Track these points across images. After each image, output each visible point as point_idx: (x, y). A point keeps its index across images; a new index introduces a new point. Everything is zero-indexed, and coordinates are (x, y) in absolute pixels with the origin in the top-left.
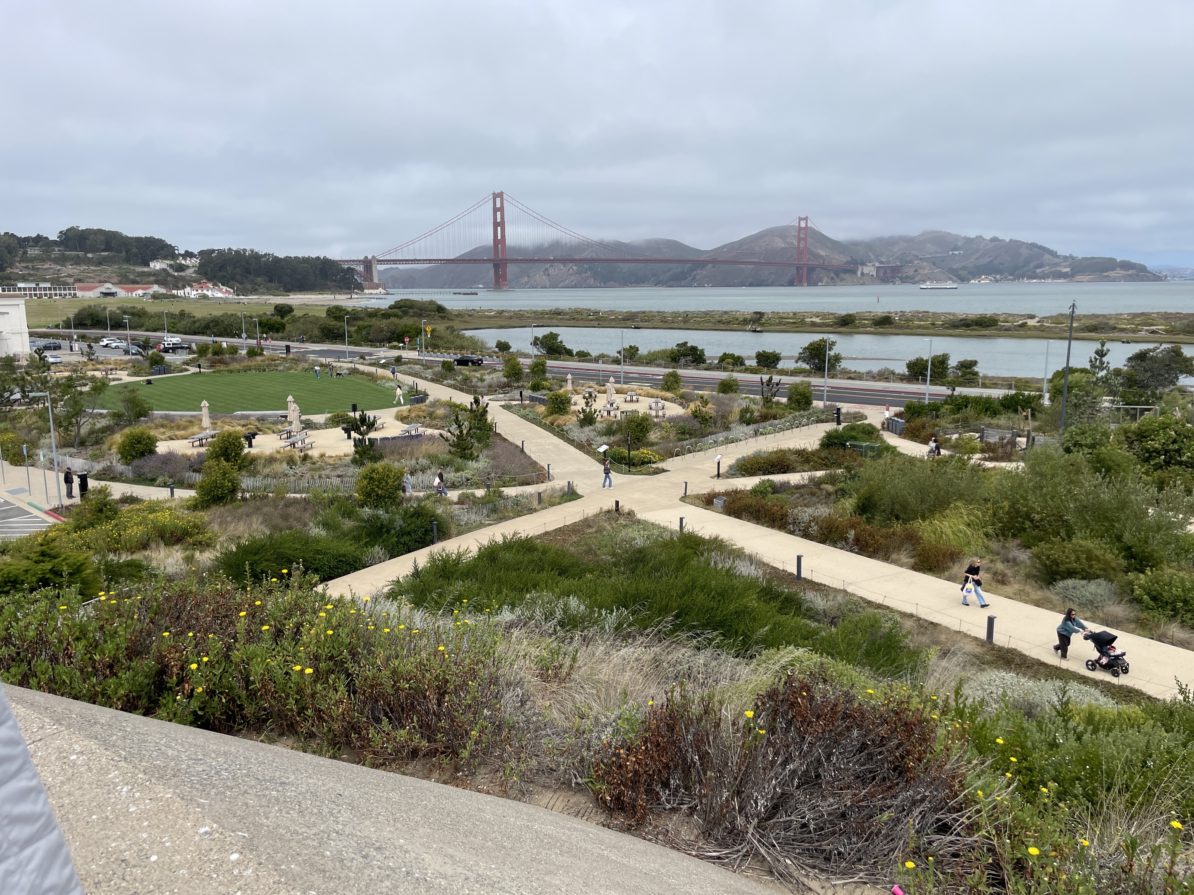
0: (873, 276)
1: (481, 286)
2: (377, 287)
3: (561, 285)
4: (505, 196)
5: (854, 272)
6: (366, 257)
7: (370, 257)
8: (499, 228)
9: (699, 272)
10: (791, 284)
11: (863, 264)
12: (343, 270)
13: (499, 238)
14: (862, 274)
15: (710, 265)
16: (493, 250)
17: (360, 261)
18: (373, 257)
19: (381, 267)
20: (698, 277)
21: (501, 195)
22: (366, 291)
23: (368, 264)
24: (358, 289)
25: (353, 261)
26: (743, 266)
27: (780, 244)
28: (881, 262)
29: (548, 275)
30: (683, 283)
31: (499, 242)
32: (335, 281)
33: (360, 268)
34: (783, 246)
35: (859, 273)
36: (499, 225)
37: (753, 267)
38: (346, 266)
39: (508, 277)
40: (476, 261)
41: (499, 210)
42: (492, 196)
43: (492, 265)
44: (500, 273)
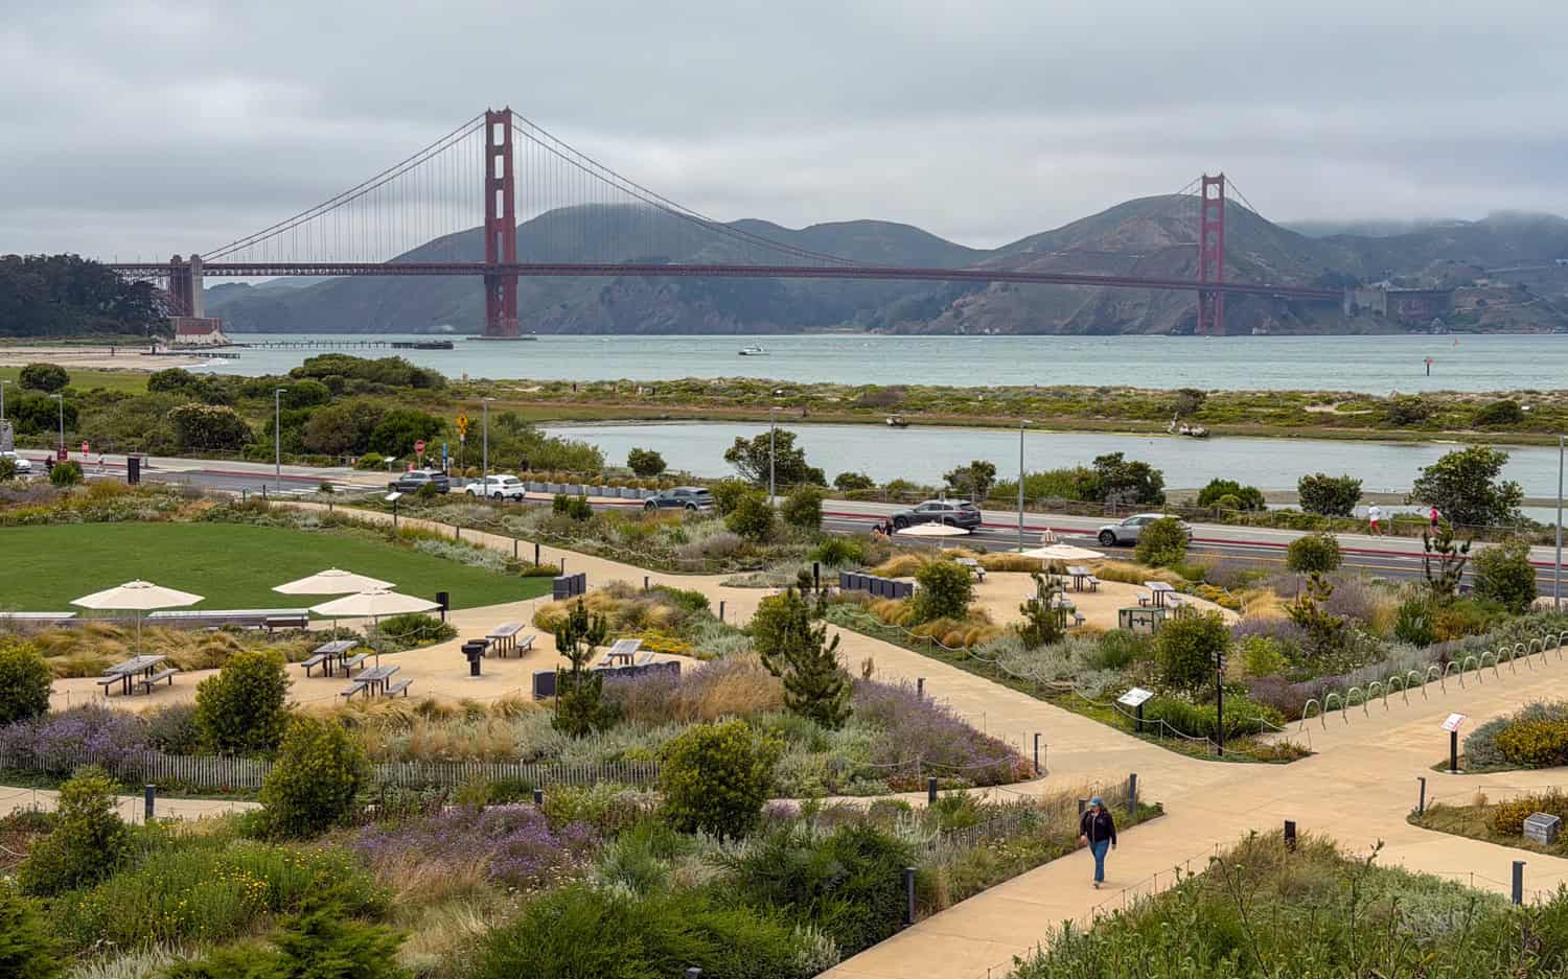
0: (1378, 313)
1: (448, 328)
2: (205, 328)
3: (643, 326)
4: (515, 120)
5: (1336, 304)
6: (177, 258)
7: (186, 259)
8: (500, 194)
9: (970, 298)
10: (1187, 328)
11: (1355, 284)
12: (124, 288)
13: (500, 215)
14: (1355, 308)
15: (994, 285)
16: (483, 239)
17: (161, 267)
18: (195, 258)
19: (209, 282)
20: (966, 311)
21: (505, 117)
22: (180, 338)
23: (182, 273)
24: (160, 332)
25: (146, 267)
26: (1072, 287)
27: (1158, 238)
28: (1396, 283)
29: (611, 302)
30: (933, 324)
31: (498, 227)
32: (103, 313)
33: (162, 284)
34: (1166, 242)
35: (1347, 306)
36: (499, 185)
37: (1099, 289)
38: (129, 279)
39: (520, 306)
40: (440, 269)
41: (499, 150)
42: (483, 120)
43: (481, 278)
44: (501, 297)
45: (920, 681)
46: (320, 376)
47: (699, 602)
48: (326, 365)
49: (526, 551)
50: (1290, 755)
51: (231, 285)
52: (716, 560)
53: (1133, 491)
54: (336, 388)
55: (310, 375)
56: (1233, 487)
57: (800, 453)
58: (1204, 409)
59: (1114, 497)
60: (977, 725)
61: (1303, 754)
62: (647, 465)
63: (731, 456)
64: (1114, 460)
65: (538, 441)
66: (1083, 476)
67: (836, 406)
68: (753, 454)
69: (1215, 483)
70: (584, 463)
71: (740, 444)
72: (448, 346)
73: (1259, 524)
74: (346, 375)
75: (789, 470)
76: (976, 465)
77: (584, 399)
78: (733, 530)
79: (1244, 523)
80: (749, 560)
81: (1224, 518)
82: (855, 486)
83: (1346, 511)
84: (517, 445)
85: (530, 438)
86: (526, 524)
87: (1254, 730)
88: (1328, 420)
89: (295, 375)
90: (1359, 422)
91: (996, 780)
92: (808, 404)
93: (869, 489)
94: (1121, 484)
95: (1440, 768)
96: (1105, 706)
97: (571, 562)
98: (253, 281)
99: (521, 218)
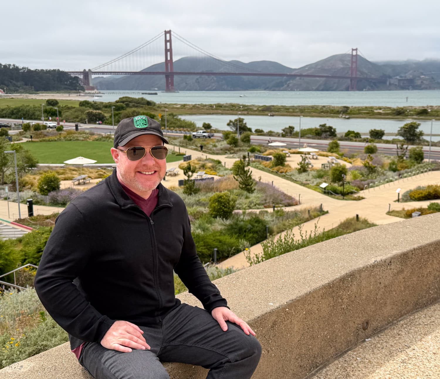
0: (396, 85)
1: (156, 89)
2: (93, 88)
3: (207, 88)
4: (172, 33)
5: (384, 82)
6: (85, 70)
7: (87, 70)
8: (169, 53)
9: (291, 81)
10: (347, 89)
11: (390, 77)
12: (71, 78)
13: (169, 59)
14: (390, 84)
15: (298, 78)
16: (164, 65)
17: (81, 72)
18: (89, 70)
19: (93, 76)
20: (291, 85)
21: (169, 32)
22: (87, 91)
23: (86, 74)
24: (81, 90)
25: (77, 72)
26: (318, 78)
27: (340, 65)
28: (401, 77)
29: (198, 82)
30: (282, 88)
31: (168, 62)
32: (66, 85)
33: (81, 77)
34: (342, 66)
35: (388, 83)
36: (168, 51)
37: (324, 79)
38: (73, 75)
39: (175, 83)
40: (154, 73)
41: (168, 41)
42: (164, 33)
43: (164, 76)
44: (170, 81)
45: (273, 182)
46: (123, 102)
47: (219, 162)
48: (124, 100)
49: (177, 149)
50: (360, 199)
51: (99, 77)
52: (224, 151)
53: (328, 133)
54: (127, 105)
55: (121, 102)
56: (353, 132)
57: (246, 124)
58: (349, 111)
59: (324, 135)
60: (286, 192)
61: (363, 198)
62: (207, 127)
63: (228, 125)
64: (324, 126)
65: (179, 120)
66: (316, 130)
67: (256, 111)
68: (234, 124)
69: (349, 131)
70: (191, 126)
71: (231, 121)
72: (156, 94)
73: (360, 141)
74: (130, 102)
75: (242, 128)
76: (290, 127)
77: (191, 109)
78: (228, 144)
79: (356, 141)
80: (232, 151)
81: (351, 140)
82: (259, 132)
83: (381, 138)
84: (174, 121)
85: (177, 119)
86: (177, 142)
87: (352, 193)
88: (380, 114)
89: (117, 102)
90: (388, 114)
91: (289, 205)
92: (248, 110)
93: (263, 133)
94: (325, 132)
95: (395, 201)
96: (317, 187)
97: (188, 152)
98: (105, 76)
99: (175, 59)
